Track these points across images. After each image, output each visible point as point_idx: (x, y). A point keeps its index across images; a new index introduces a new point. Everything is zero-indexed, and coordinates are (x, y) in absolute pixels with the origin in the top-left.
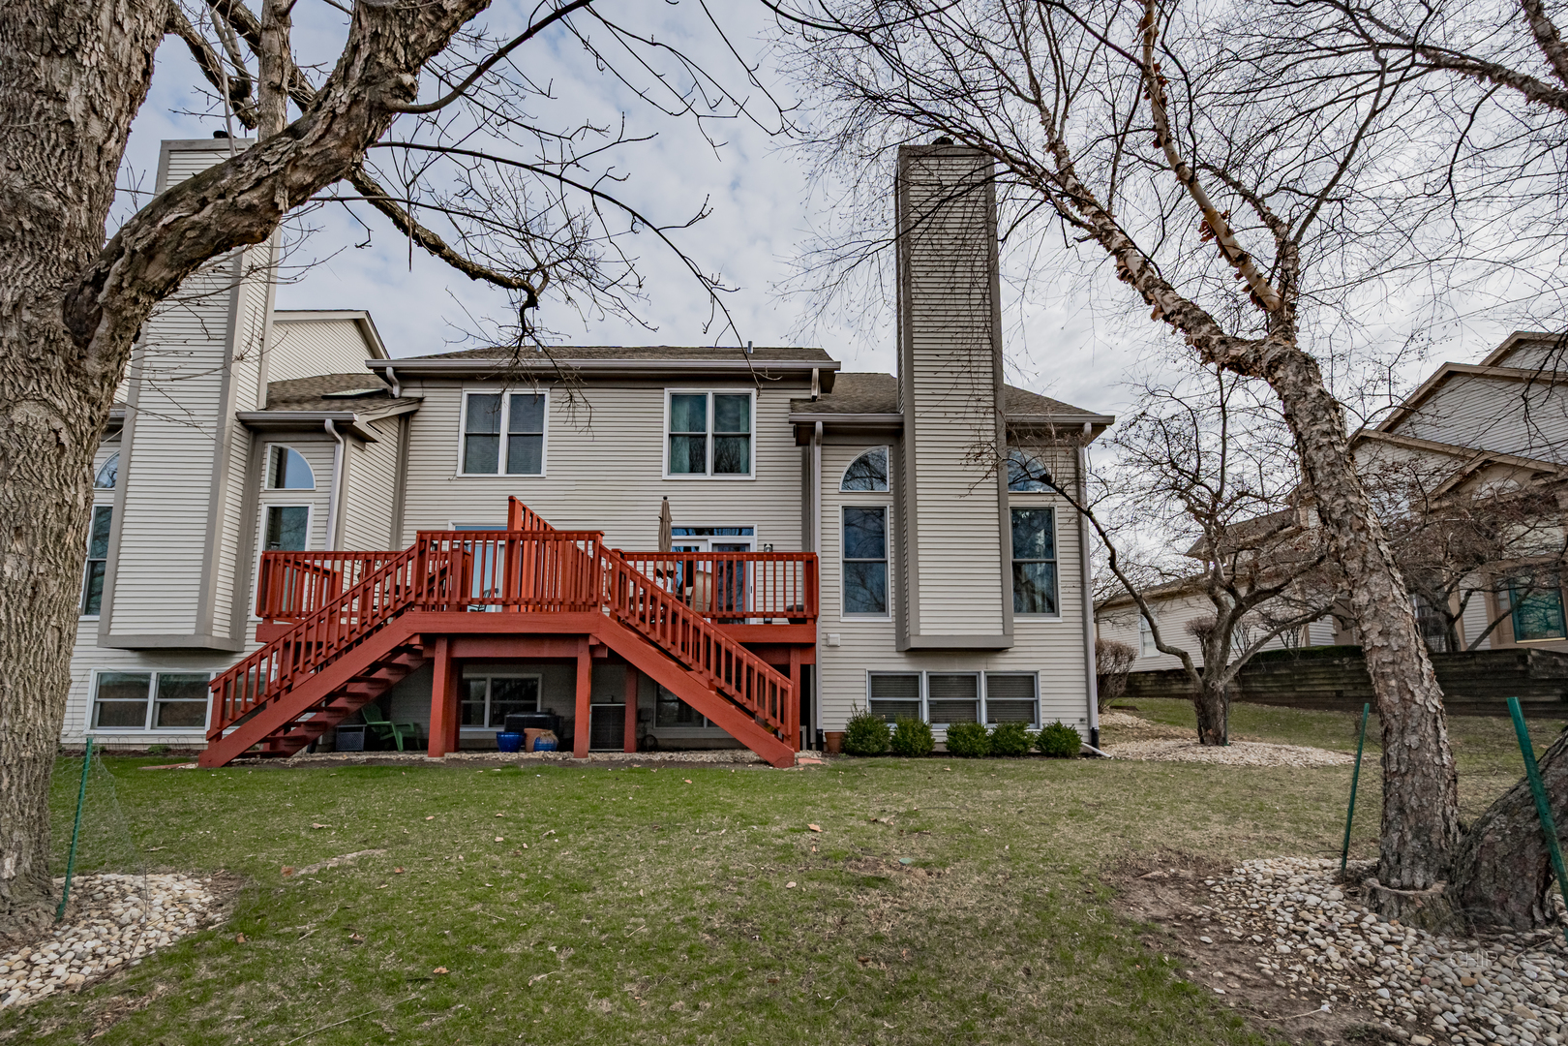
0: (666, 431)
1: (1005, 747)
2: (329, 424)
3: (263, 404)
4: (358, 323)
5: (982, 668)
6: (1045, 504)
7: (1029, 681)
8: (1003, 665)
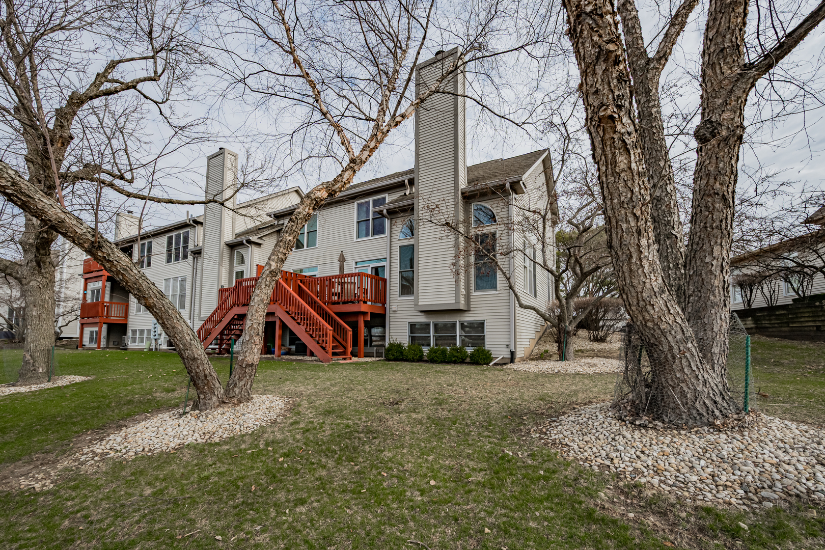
0: (356, 221)
1: (458, 359)
2: (244, 242)
3: (234, 237)
4: (297, 191)
5: (457, 319)
6: (492, 231)
7: (481, 325)
8: (468, 318)
